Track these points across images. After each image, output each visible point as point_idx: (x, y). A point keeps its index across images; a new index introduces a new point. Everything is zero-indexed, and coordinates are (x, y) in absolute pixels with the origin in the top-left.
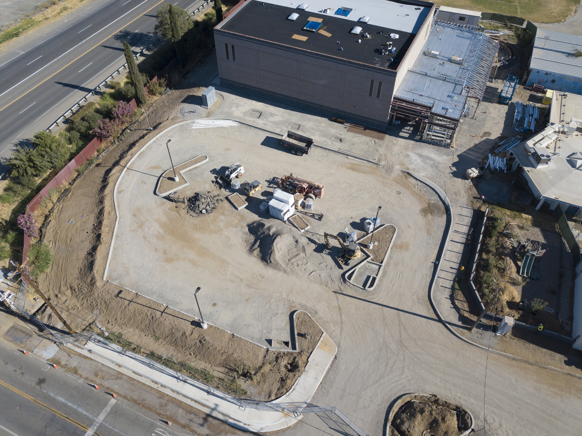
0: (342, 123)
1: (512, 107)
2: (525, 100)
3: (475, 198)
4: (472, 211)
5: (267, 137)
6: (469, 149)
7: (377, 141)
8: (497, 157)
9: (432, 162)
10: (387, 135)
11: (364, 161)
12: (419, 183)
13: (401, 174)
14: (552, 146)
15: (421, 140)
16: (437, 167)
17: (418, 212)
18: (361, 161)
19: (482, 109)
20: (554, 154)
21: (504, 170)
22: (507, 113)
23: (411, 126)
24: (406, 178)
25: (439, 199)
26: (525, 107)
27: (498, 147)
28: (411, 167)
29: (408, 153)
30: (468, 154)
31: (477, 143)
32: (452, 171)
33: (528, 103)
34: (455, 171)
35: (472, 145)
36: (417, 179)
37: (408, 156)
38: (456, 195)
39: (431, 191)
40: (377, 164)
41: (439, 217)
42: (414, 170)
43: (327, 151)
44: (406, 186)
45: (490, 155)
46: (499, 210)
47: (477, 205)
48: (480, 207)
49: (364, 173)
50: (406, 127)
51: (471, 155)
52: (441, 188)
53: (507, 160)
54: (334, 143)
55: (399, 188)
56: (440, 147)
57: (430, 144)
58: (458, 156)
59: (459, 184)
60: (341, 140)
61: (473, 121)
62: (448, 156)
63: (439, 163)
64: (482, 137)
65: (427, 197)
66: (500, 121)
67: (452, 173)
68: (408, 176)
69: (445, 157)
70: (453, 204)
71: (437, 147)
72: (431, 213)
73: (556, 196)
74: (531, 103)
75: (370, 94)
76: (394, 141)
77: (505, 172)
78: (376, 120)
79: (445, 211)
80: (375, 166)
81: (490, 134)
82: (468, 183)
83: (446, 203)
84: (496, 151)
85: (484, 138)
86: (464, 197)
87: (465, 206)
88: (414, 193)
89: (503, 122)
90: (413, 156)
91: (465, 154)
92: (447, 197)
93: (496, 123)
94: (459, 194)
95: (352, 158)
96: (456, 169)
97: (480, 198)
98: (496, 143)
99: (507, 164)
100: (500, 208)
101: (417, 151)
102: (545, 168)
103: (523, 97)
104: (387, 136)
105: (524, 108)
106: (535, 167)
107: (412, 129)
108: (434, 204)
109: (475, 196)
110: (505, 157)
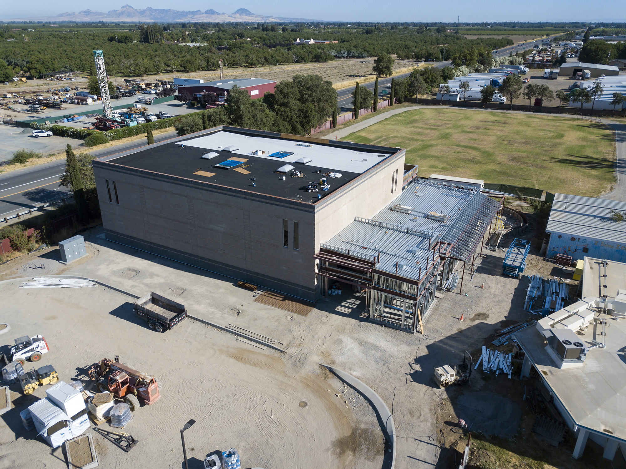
0: (252, 290)
1: (525, 281)
2: (546, 274)
3: (448, 423)
4: (439, 450)
5: (127, 304)
6: (449, 338)
7: (295, 316)
8: (497, 352)
9: (379, 354)
10: (315, 309)
11: (262, 346)
12: (347, 389)
13: (318, 371)
14: (589, 332)
15: (367, 320)
16: (385, 363)
17: (329, 445)
18: (258, 345)
19: (476, 283)
20: (594, 345)
21: (507, 374)
22: (515, 289)
23: (357, 298)
24: (326, 377)
25: (376, 421)
26: (545, 283)
27: (499, 336)
28: (339, 359)
29: (341, 337)
30: (446, 344)
31: (463, 328)
32: (412, 371)
33: (550, 277)
34: (418, 372)
35: (455, 331)
36: (343, 381)
37: (340, 341)
38: (412, 415)
39: (366, 404)
40: (282, 351)
41: (369, 459)
42: (343, 365)
43: (210, 327)
44: (320, 393)
45: (484, 348)
46: (494, 452)
47: (450, 438)
48: (455, 444)
49: (255, 365)
50: (350, 299)
51: (451, 346)
52: (386, 400)
53: (512, 356)
54: (226, 316)
55: (307, 395)
56: (398, 331)
57: (382, 326)
58: (428, 347)
59: (422, 394)
60: (239, 313)
61: (460, 297)
62: (409, 345)
63: (391, 356)
64: (473, 320)
65: (354, 416)
66: (505, 299)
67: (411, 374)
68: (330, 375)
69: (404, 348)
70: (402, 433)
71: (392, 330)
72: (354, 450)
73: (606, 425)
74: (555, 277)
75: (286, 243)
76: (323, 318)
77: (510, 377)
78: (299, 285)
79: (382, 447)
80: (277, 354)
81: (488, 316)
82: (441, 393)
83: (388, 430)
84: (496, 342)
85: (477, 322)
86: (426, 420)
87: (426, 439)
88: (332, 408)
89: (510, 301)
90: (349, 343)
91: (441, 345)
92: (392, 419)
93: (497, 302)
94: (417, 414)
95: (245, 340)
96: (421, 367)
97: (458, 425)
98: (496, 331)
99: (513, 364)
100: (497, 448)
101: (356, 336)
102: (578, 368)
103: (541, 271)
104: (315, 311)
105: (543, 284)
106: (558, 367)
107: (358, 302)
108: (365, 431)
109: (449, 419)
110: (511, 352)
